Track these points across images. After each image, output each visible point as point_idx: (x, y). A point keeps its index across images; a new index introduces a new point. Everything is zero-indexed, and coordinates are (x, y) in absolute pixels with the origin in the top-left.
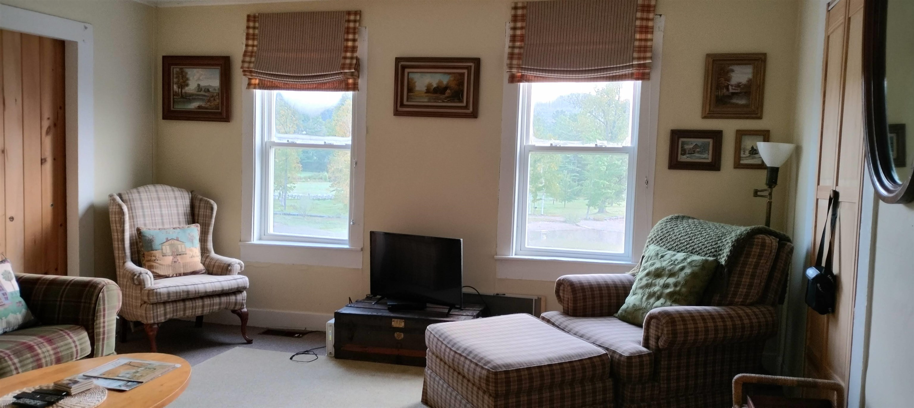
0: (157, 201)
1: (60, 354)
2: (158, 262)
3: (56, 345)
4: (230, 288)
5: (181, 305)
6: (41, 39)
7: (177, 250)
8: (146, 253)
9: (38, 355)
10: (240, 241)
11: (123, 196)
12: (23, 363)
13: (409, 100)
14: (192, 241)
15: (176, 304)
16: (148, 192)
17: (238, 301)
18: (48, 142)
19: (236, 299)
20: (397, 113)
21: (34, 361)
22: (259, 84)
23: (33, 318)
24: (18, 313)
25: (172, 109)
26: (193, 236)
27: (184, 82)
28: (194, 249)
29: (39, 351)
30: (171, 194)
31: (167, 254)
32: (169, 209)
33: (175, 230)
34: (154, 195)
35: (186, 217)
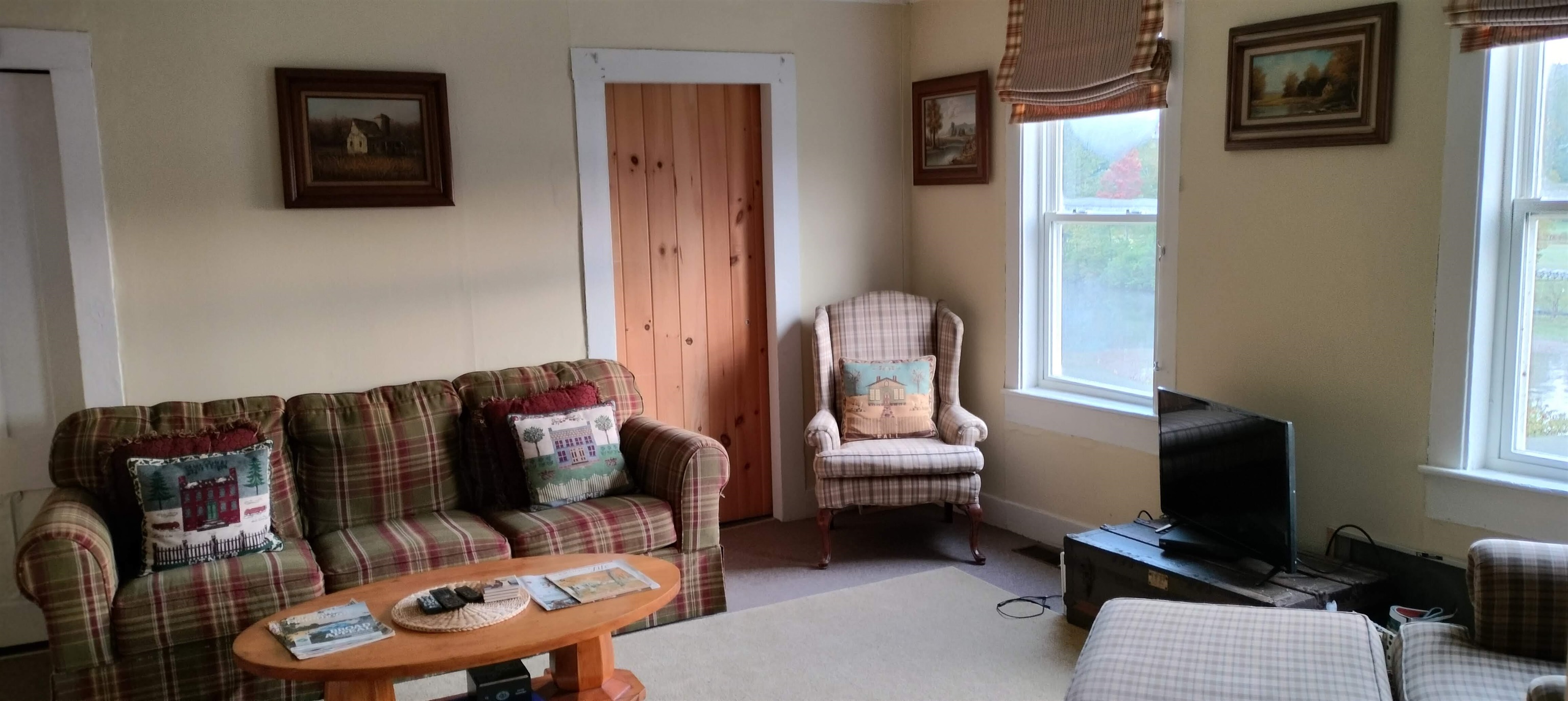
0: (877, 318)
1: (622, 539)
2: (862, 413)
3: (619, 525)
4: (945, 466)
5: (864, 485)
6: (726, 88)
7: (892, 396)
8: (848, 398)
9: (590, 535)
10: (1004, 387)
11: (832, 310)
12: (567, 544)
13: (1252, 116)
14: (917, 382)
15: (858, 483)
16: (867, 303)
17: (963, 490)
18: (739, 232)
19: (959, 487)
20: (1231, 144)
21: (583, 544)
22: (1025, 112)
23: (627, 482)
24: (605, 475)
25: (924, 167)
26: (919, 376)
27: (937, 122)
28: (919, 396)
29: (593, 531)
30: (901, 306)
31: (875, 402)
32: (895, 330)
33: (894, 364)
34: (875, 308)
35: (922, 343)
